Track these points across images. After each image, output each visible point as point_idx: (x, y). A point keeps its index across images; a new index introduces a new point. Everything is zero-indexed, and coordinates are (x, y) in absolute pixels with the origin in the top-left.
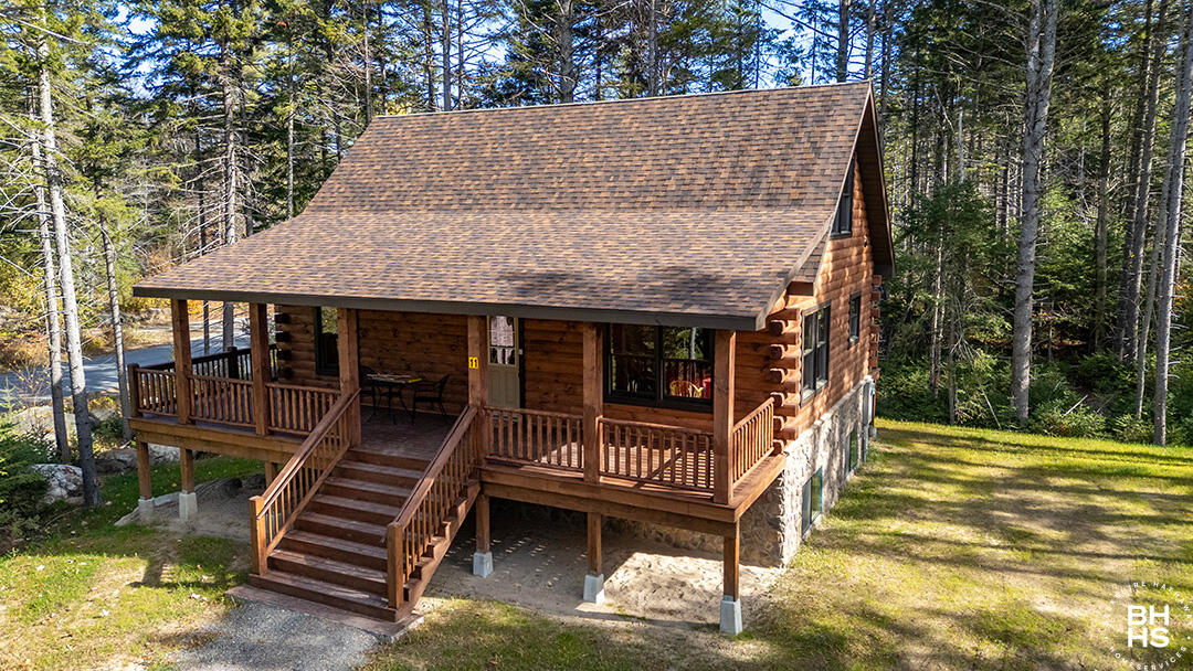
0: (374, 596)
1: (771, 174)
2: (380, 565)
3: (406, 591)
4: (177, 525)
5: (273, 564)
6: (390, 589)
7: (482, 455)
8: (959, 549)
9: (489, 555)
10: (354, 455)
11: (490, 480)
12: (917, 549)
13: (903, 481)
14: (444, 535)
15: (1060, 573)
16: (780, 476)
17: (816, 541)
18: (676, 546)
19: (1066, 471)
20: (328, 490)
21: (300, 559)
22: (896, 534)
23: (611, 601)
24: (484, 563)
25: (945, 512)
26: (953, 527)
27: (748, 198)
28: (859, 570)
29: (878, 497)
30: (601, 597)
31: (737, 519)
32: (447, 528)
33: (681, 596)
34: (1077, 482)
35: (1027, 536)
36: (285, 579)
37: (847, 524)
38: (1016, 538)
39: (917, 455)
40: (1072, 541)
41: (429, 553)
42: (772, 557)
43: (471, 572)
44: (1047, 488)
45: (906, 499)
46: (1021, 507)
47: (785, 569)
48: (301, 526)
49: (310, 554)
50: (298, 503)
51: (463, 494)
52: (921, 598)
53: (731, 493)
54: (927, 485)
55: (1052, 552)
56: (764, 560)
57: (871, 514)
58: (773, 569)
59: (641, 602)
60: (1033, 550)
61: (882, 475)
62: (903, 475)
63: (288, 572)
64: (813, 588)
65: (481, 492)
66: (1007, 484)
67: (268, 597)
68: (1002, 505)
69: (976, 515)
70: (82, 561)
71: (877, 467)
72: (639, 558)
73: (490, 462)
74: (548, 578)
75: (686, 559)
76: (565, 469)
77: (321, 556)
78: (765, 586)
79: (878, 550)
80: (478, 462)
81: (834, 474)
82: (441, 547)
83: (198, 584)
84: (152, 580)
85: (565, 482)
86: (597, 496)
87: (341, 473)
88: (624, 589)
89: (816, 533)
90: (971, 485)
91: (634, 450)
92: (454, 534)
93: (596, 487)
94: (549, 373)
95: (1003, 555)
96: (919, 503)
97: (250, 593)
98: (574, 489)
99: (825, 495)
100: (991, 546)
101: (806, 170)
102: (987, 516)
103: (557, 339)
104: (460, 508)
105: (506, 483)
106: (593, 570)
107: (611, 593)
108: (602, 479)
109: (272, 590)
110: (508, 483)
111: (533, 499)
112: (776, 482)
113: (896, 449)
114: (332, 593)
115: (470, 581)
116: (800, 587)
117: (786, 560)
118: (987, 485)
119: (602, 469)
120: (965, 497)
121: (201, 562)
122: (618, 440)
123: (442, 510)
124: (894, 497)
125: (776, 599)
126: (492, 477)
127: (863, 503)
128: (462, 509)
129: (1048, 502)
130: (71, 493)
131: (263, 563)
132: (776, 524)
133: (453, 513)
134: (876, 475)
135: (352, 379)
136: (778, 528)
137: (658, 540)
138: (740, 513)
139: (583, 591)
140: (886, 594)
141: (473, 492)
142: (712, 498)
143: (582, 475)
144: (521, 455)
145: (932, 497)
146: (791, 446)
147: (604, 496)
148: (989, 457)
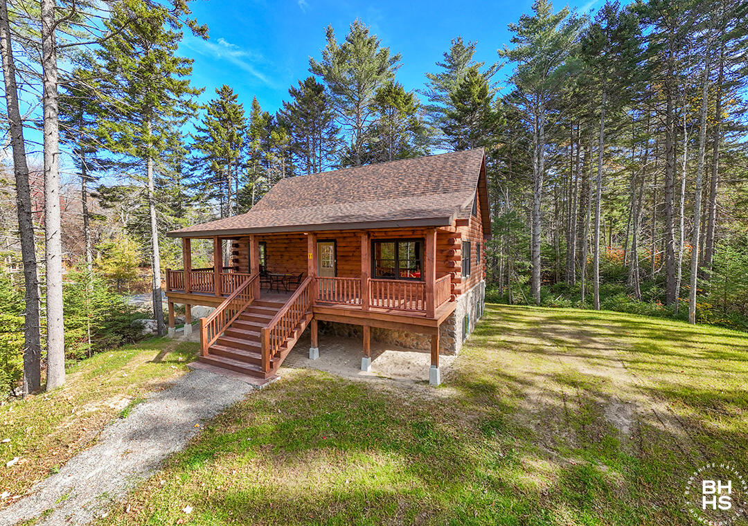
0: (256, 366)
1: (444, 181)
2: (258, 350)
3: (271, 363)
4: (182, 339)
5: (212, 351)
6: (263, 361)
7: (314, 301)
8: (534, 347)
9: (317, 349)
10: (256, 303)
11: (317, 312)
12: (515, 347)
13: (500, 322)
14: (293, 337)
15: (584, 356)
16: (454, 311)
17: (468, 344)
18: (405, 347)
19: (566, 318)
20: (242, 317)
21: (224, 349)
22: (504, 341)
23: (375, 371)
24: (315, 352)
25: (521, 332)
26: (529, 338)
27: (435, 190)
28: (492, 355)
29: (491, 327)
30: (369, 368)
31: (438, 326)
32: (295, 334)
33: (409, 368)
34: (573, 322)
35: (562, 341)
36: (215, 358)
37: (482, 338)
38: (559, 343)
39: (503, 313)
40: (583, 343)
41: (285, 345)
42: (450, 350)
43: (309, 358)
44: (561, 324)
45: (504, 328)
46: (553, 330)
47: (456, 356)
48: (227, 334)
49: (230, 346)
50: (227, 323)
51: (304, 318)
52: (524, 368)
53: (435, 313)
54: (510, 323)
55: (576, 347)
56: (447, 352)
57: (490, 334)
58: (451, 356)
59: (389, 371)
60: (568, 347)
61: (491, 320)
62: (500, 320)
63: (218, 355)
64: (473, 363)
65: (313, 318)
66: (544, 323)
67: (204, 367)
68: (545, 330)
69: (535, 333)
70: (131, 352)
71: (488, 317)
72: (388, 352)
73: (318, 303)
74: (345, 360)
75: (410, 352)
76: (352, 305)
77: (234, 348)
78: (449, 363)
79: (498, 347)
80: (312, 303)
81: (473, 317)
82: (291, 343)
83: (177, 362)
84: (158, 360)
85: (353, 311)
86: (368, 317)
87: (249, 310)
88: (381, 365)
89: (468, 341)
90: (529, 323)
91: (386, 300)
92: (299, 337)
93: (367, 313)
94: (348, 270)
95: (556, 349)
96: (510, 330)
97: (197, 365)
98: (357, 314)
99: (470, 326)
100: (547, 345)
101: (459, 179)
102: (541, 334)
103: (351, 255)
104: (302, 325)
105: (325, 313)
106: (366, 355)
107: (374, 367)
108: (370, 309)
109: (208, 364)
110: (327, 313)
111: (337, 320)
112: (452, 314)
113: (494, 311)
114: (236, 365)
115: (308, 362)
116: (466, 364)
117: (457, 352)
118: (536, 323)
119: (371, 304)
120: (529, 327)
121: (182, 352)
122: (378, 297)
123: (293, 325)
124: (498, 328)
125: (455, 369)
126: (318, 310)
127: (485, 330)
128: (303, 325)
129: (564, 329)
130: (154, 331)
131: (206, 350)
132: (452, 335)
133: (298, 326)
134: (489, 320)
135: (256, 268)
136: (453, 337)
137: (397, 345)
138: (440, 322)
139: (361, 365)
140: (507, 366)
141: (309, 317)
142: (425, 316)
143: (361, 308)
144: (332, 299)
145: (515, 327)
146: (459, 298)
147: (371, 316)
148: (532, 314)
